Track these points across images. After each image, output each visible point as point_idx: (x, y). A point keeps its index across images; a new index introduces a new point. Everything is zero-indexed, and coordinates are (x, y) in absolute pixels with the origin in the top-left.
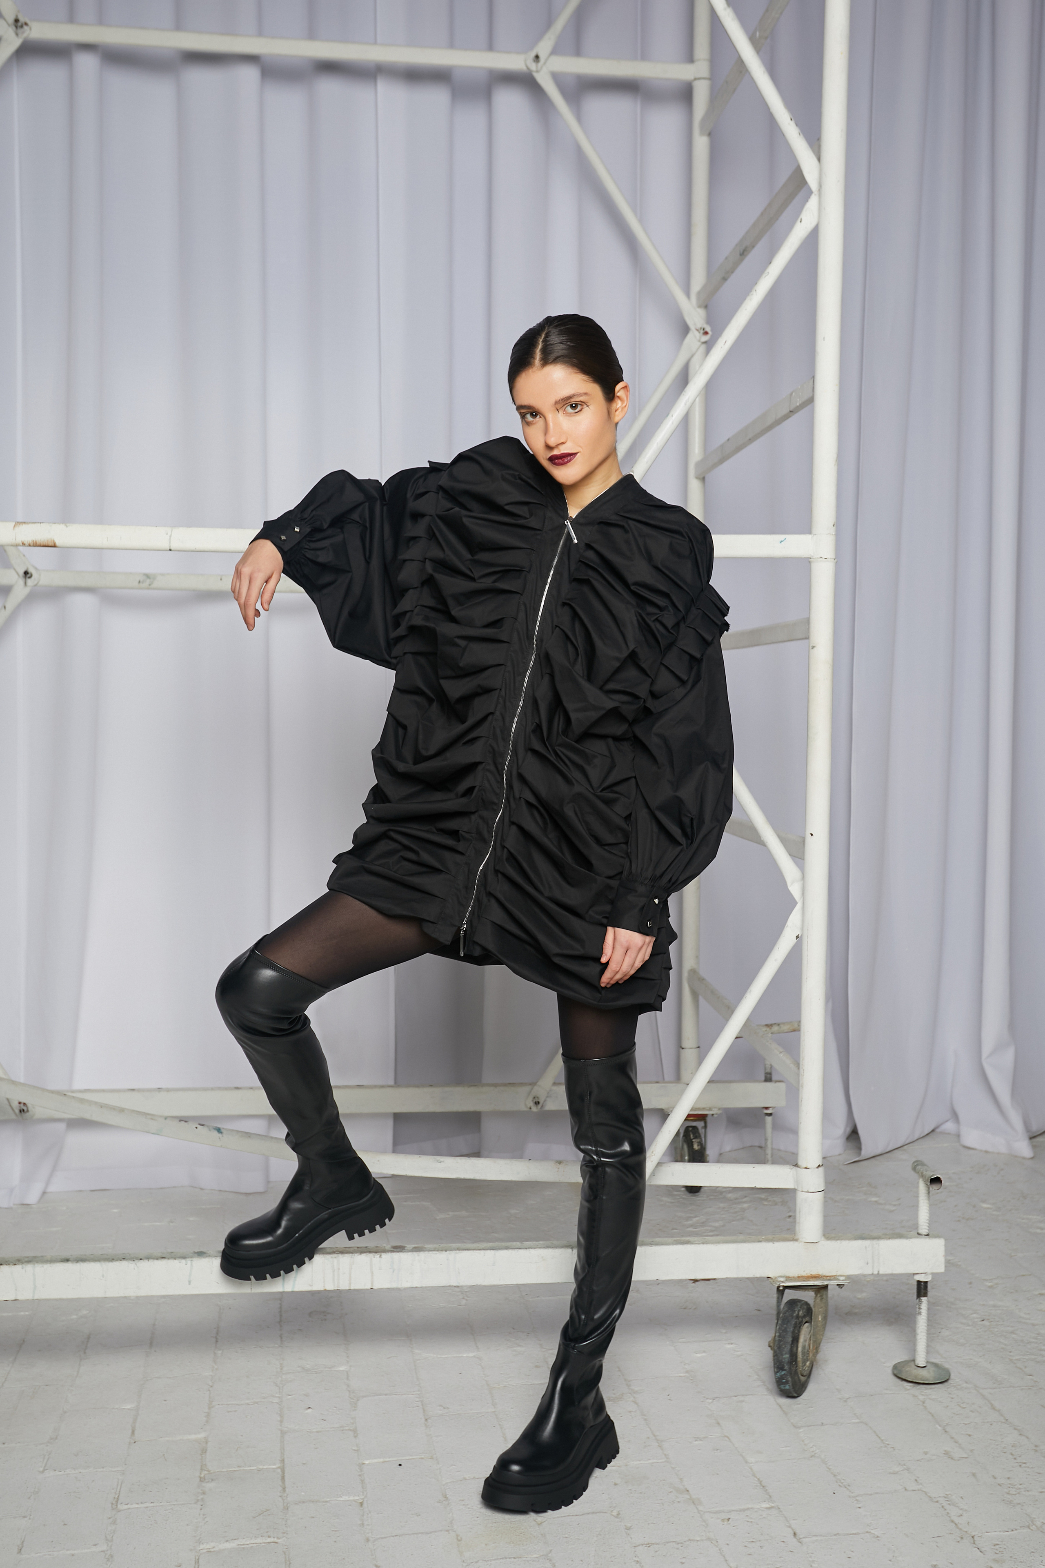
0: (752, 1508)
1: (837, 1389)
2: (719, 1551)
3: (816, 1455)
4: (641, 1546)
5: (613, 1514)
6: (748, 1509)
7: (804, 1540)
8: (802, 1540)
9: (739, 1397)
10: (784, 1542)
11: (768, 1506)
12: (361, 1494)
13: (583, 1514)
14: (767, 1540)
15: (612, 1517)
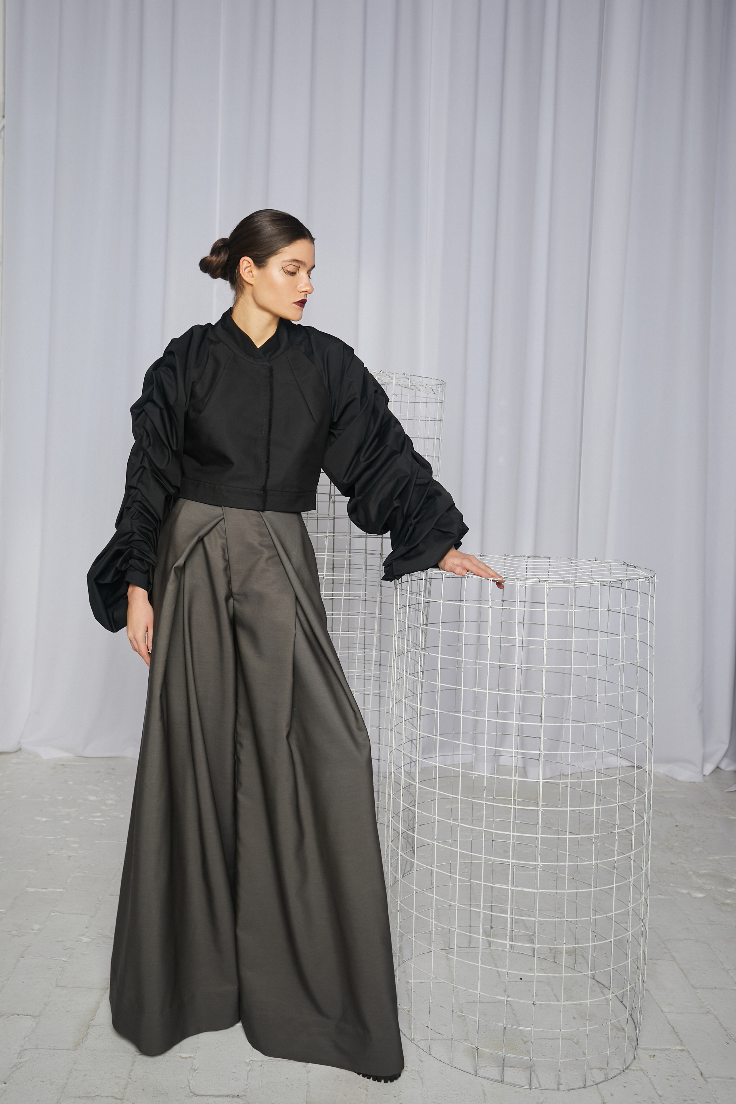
0: (669, 1049)
1: (721, 961)
2: (649, 1081)
3: (710, 1012)
4: (595, 1069)
5: (574, 1041)
6: (667, 1049)
7: (709, 1080)
8: (707, 1079)
9: (653, 960)
10: (694, 1079)
11: (680, 1048)
12: (408, 1005)
13: (554, 1039)
14: (682, 1076)
15: (574, 1043)
